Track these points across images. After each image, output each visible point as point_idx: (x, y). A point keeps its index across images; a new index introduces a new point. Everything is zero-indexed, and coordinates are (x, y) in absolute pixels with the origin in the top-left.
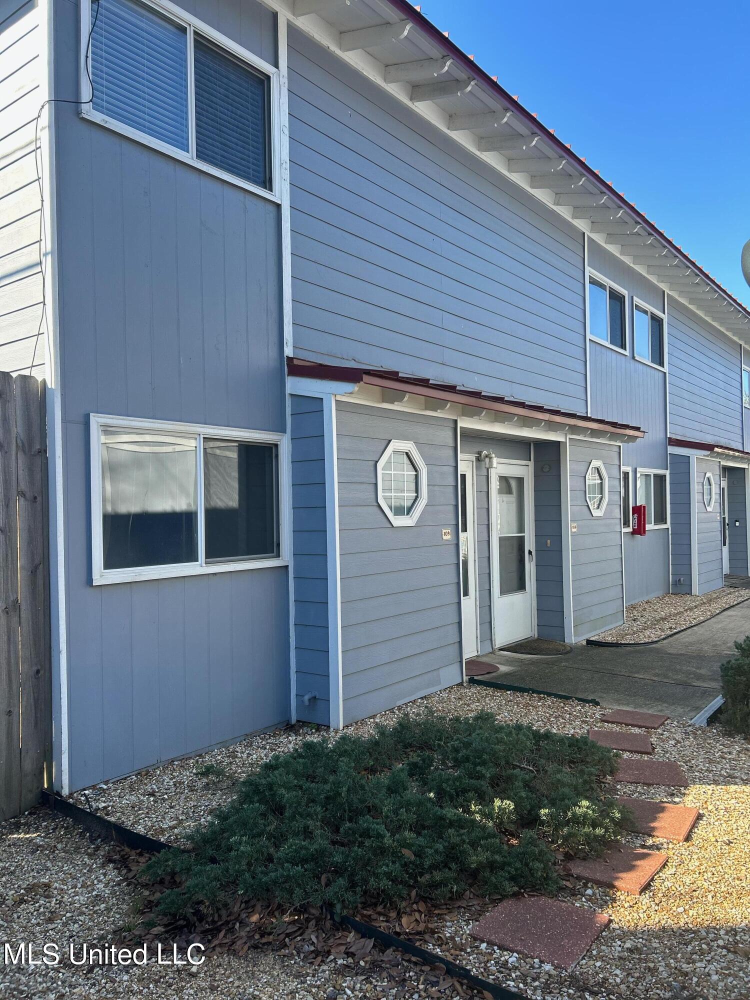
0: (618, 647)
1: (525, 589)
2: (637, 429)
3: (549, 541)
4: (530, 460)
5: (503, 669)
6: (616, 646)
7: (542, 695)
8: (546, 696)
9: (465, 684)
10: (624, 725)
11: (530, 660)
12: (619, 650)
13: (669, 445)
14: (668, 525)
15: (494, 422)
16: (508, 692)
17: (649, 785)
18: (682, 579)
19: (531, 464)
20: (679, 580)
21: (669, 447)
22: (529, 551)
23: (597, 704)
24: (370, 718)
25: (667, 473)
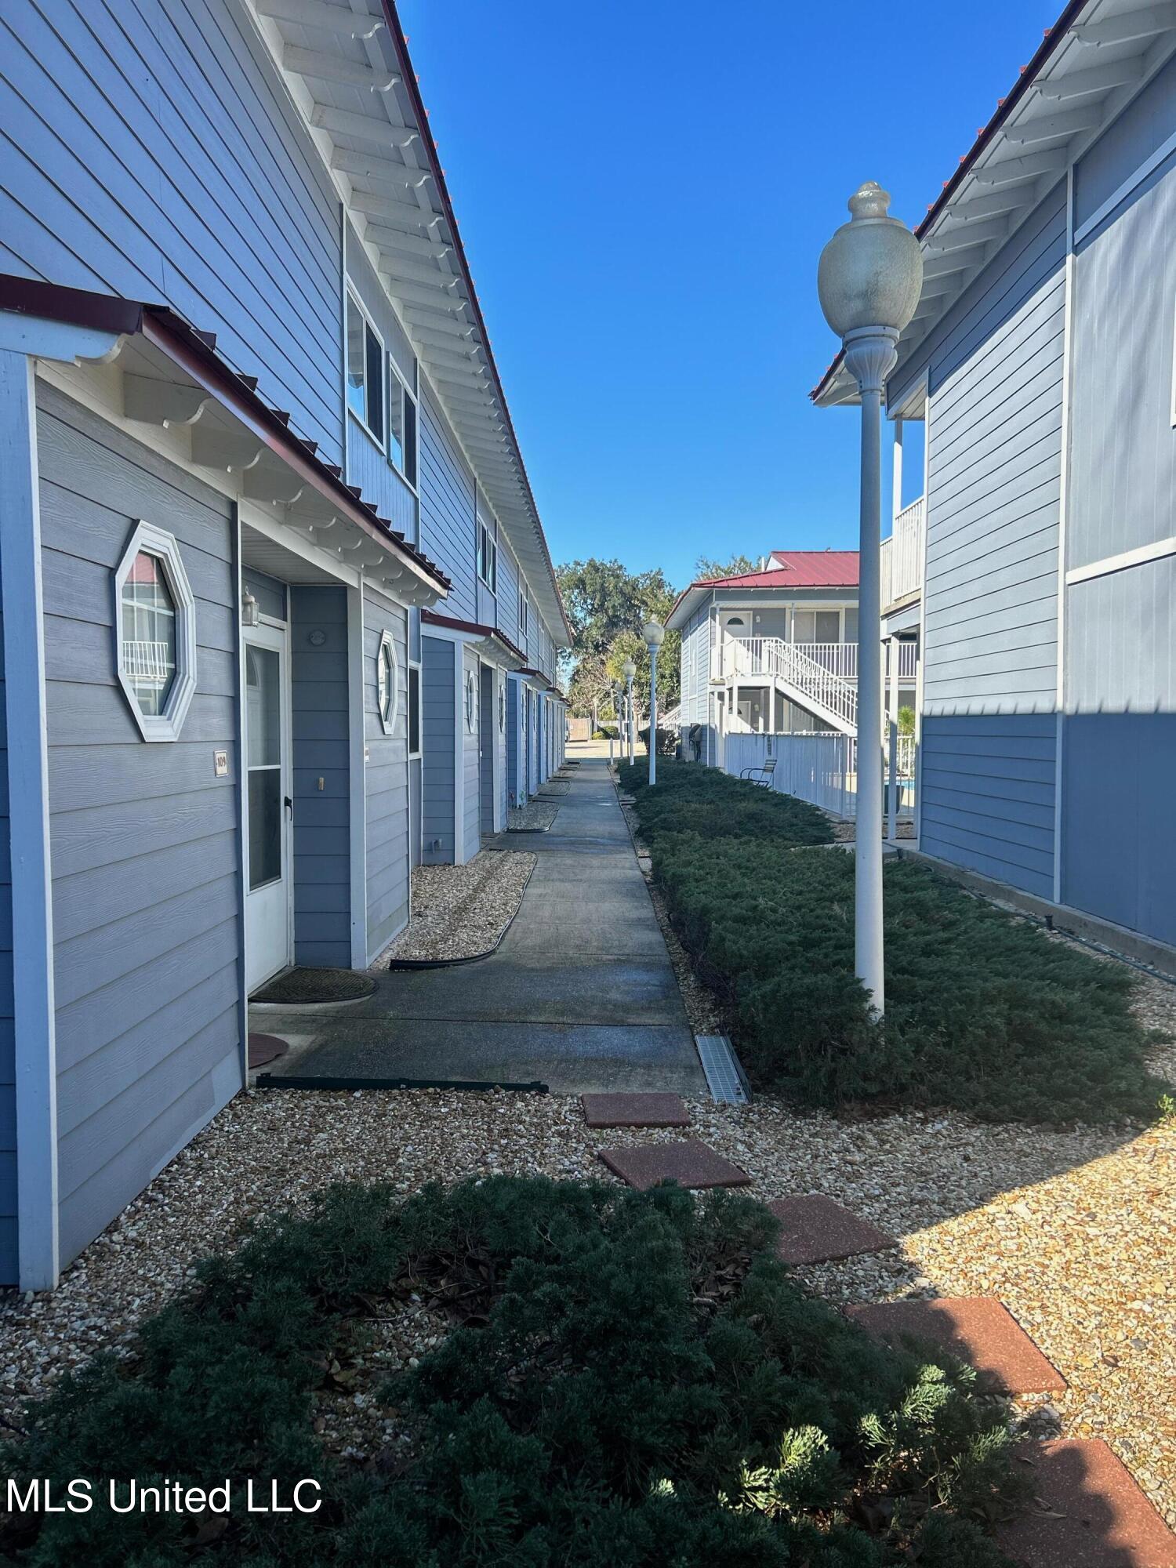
0: (444, 966)
1: (279, 874)
2: (445, 584)
3: (322, 780)
4: (286, 620)
5: (296, 1041)
6: (440, 967)
7: (431, 1090)
8: (439, 1090)
9: (251, 1092)
10: (633, 1128)
11: (325, 1013)
12: (450, 972)
13: (423, 621)
14: (419, 755)
15: (281, 523)
16: (357, 1094)
17: (840, 1259)
18: (440, 841)
19: (287, 625)
20: (437, 842)
21: (422, 625)
22: (286, 798)
23: (542, 1090)
24: (109, 1231)
25: (419, 667)
